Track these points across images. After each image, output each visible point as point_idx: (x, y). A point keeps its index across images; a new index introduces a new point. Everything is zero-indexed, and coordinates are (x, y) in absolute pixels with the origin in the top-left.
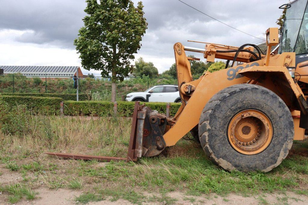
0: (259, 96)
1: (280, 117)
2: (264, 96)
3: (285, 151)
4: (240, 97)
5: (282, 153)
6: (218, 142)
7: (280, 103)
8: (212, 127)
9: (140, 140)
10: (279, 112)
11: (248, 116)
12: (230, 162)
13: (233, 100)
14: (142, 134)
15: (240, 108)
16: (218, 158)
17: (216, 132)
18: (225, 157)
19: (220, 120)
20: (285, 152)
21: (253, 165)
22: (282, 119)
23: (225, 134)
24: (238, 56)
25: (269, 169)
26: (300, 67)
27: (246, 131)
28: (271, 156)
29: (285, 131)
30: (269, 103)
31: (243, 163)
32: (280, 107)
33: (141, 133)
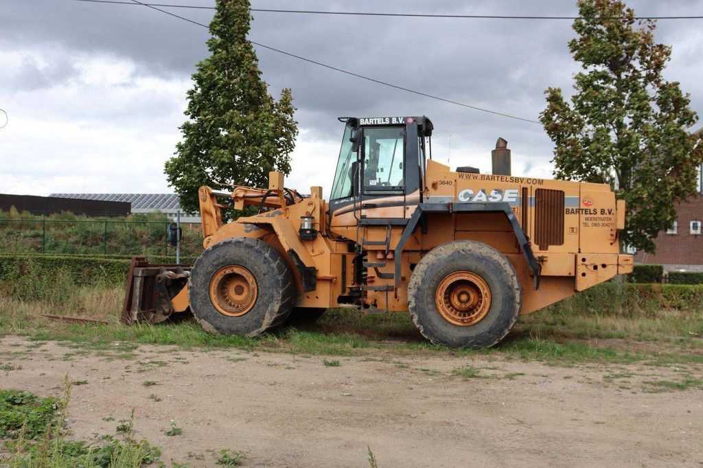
0: (242, 250)
1: (265, 275)
2: (248, 250)
3: (271, 313)
4: (222, 252)
5: (267, 315)
6: (199, 300)
7: (265, 258)
8: (193, 284)
9: (137, 301)
10: (264, 268)
11: (231, 272)
12: (212, 324)
13: (214, 255)
14: (138, 294)
15: (222, 264)
16: (200, 318)
17: (197, 290)
18: (206, 318)
19: (201, 276)
20: (271, 315)
21: (234, 328)
22: (267, 276)
23: (207, 293)
24: (266, 202)
25: (254, 333)
26: (336, 215)
27: (239, 291)
28: (255, 318)
29: (271, 290)
30: (253, 259)
31: (224, 326)
32: (265, 263)
33: (137, 292)
